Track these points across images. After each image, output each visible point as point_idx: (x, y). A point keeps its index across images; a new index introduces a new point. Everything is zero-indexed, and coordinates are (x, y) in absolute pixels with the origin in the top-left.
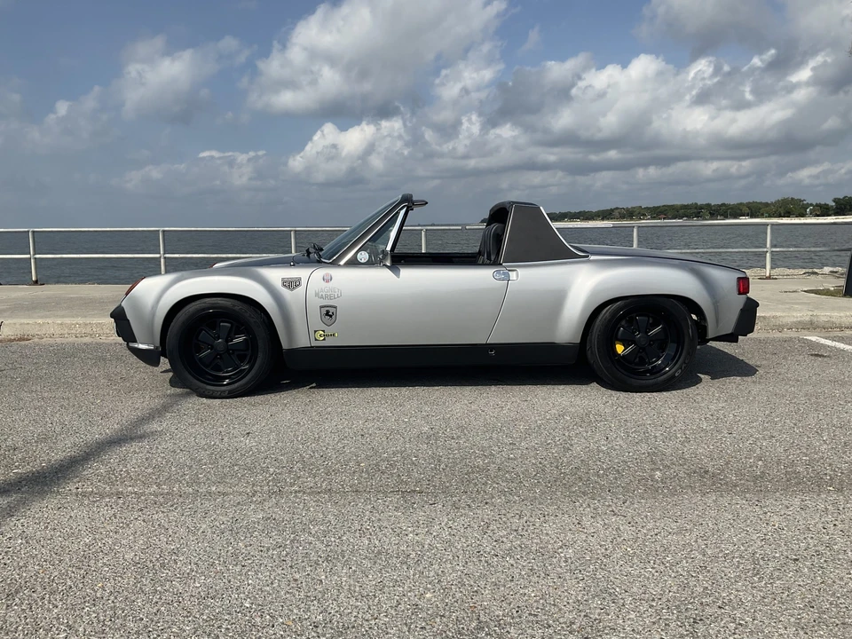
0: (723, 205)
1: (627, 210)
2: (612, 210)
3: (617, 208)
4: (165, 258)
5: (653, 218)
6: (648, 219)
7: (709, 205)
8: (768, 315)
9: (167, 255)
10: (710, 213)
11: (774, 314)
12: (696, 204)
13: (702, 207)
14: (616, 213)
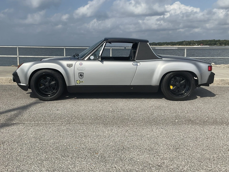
0: (225, 40)
1: (188, 42)
2: (183, 42)
3: (185, 41)
4: (19, 57)
5: (198, 45)
6: (196, 45)
7: (219, 41)
8: (225, 79)
9: (20, 56)
10: (220, 43)
11: (227, 79)
12: (215, 40)
13: (217, 41)
14: (184, 43)
